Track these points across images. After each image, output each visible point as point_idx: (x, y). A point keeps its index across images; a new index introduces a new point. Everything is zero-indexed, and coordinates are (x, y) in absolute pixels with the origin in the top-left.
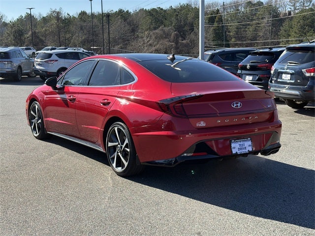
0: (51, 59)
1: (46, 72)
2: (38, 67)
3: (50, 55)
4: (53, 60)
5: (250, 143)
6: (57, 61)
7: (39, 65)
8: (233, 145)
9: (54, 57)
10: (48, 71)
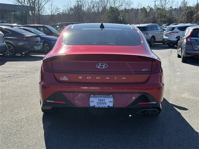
0: (173, 31)
1: (169, 40)
2: (164, 37)
3: (173, 28)
4: (175, 32)
5: (112, 100)
6: (178, 32)
7: (166, 35)
8: (91, 99)
9: (176, 30)
10: (170, 40)
